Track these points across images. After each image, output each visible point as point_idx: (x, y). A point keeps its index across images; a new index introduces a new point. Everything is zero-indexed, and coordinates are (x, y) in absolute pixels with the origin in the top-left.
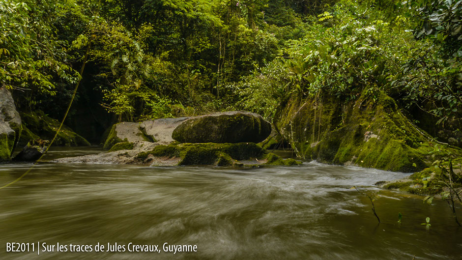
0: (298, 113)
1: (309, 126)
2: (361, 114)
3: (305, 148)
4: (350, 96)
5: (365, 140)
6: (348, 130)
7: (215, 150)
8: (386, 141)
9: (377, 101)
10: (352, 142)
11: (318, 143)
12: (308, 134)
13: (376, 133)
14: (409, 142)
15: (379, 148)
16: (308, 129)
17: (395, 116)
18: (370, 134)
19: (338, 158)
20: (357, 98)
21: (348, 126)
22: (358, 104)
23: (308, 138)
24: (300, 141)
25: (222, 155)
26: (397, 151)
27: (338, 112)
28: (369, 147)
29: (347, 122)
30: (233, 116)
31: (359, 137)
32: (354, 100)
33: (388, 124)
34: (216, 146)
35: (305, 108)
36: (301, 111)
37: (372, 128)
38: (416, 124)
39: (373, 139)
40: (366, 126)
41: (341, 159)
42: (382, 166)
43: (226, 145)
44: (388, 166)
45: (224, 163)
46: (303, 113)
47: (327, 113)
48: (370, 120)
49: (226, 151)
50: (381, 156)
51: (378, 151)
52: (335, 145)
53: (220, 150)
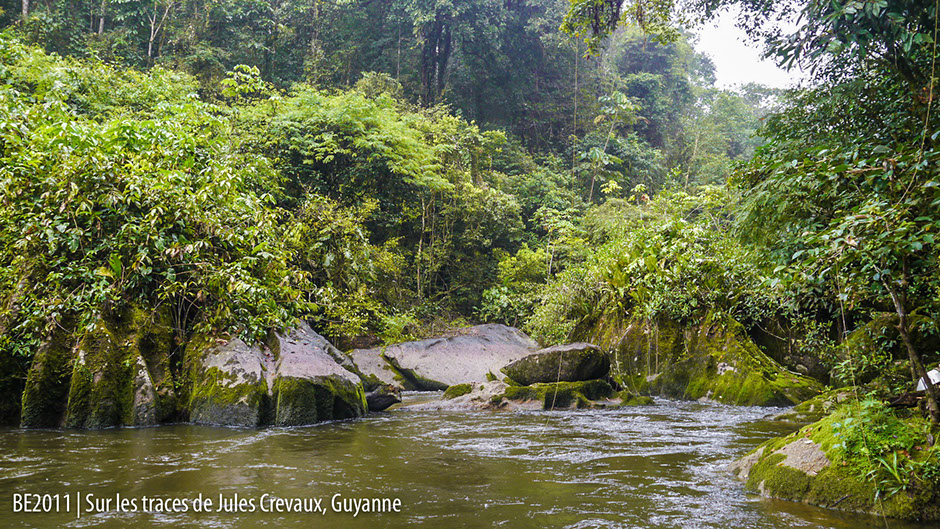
0: (624, 340)
1: (641, 354)
2: (709, 341)
3: (637, 384)
4: (692, 321)
5: (718, 373)
6: (696, 362)
7: (570, 390)
8: (745, 373)
9: (726, 327)
10: (705, 375)
11: (656, 376)
12: (641, 363)
13: (732, 365)
14: (766, 375)
15: (738, 382)
16: (639, 359)
17: (747, 345)
18: (724, 366)
19: (689, 394)
20: (701, 323)
21: (695, 356)
22: (703, 331)
23: (641, 369)
24: (628, 374)
25: (578, 395)
26: (758, 385)
27: (680, 339)
28: (726, 381)
29: (692, 350)
30: (583, 350)
31: (712, 368)
32: (698, 325)
33: (743, 354)
34: (571, 385)
35: (632, 331)
36: (627, 335)
37: (725, 359)
38: (763, 350)
39: (730, 372)
40: (717, 357)
41: (693, 394)
42: (746, 401)
43: (578, 384)
44: (752, 401)
45: (581, 405)
46: (630, 337)
47: (665, 339)
48: (720, 349)
49: (581, 391)
50: (742, 390)
51: (737, 385)
52: (683, 378)
53: (575, 389)
